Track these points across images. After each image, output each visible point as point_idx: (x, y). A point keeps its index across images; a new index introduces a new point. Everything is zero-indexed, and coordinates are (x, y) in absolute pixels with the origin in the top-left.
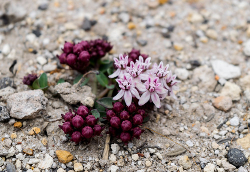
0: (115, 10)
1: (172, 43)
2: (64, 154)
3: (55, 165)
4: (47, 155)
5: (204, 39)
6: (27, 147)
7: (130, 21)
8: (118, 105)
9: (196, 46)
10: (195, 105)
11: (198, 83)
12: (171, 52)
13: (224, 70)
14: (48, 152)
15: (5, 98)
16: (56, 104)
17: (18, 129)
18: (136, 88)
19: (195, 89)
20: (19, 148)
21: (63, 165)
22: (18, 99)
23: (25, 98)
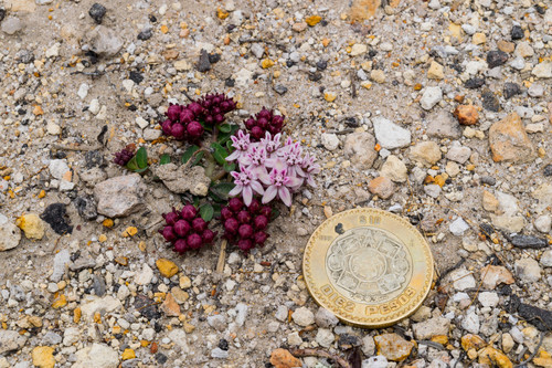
0: (245, 36)
1: (322, 90)
2: (166, 267)
3: (155, 280)
4: (146, 266)
5: (367, 83)
6: (120, 255)
7: (265, 54)
8: (235, 203)
9: (354, 95)
10: (344, 190)
11: (350, 155)
12: (319, 104)
13: (390, 134)
14: (146, 261)
15: (92, 183)
17: (108, 229)
18: (258, 180)
19: (346, 163)
20: (110, 255)
21: (165, 280)
22: (107, 190)
23: (116, 189)
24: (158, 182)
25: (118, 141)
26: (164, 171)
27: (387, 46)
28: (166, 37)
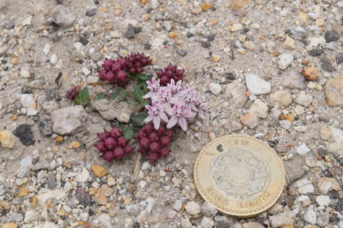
0: (160, 16)
1: (211, 54)
2: (99, 170)
3: (90, 179)
4: (84, 169)
5: (241, 50)
6: (67, 161)
7: (173, 29)
8: (148, 127)
9: (233, 58)
10: (224, 122)
11: (229, 98)
12: (208, 63)
13: (257, 85)
14: (85, 166)
15: (50, 111)
16: (95, 119)
17: (59, 143)
18: (165, 112)
19: (226, 104)
20: (60, 160)
21: (98, 179)
22: (59, 116)
23: (66, 115)
24: (96, 111)
25: (69, 83)
26: (99, 104)
27: (257, 26)
28: (106, 15)
